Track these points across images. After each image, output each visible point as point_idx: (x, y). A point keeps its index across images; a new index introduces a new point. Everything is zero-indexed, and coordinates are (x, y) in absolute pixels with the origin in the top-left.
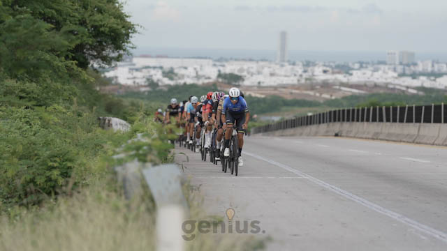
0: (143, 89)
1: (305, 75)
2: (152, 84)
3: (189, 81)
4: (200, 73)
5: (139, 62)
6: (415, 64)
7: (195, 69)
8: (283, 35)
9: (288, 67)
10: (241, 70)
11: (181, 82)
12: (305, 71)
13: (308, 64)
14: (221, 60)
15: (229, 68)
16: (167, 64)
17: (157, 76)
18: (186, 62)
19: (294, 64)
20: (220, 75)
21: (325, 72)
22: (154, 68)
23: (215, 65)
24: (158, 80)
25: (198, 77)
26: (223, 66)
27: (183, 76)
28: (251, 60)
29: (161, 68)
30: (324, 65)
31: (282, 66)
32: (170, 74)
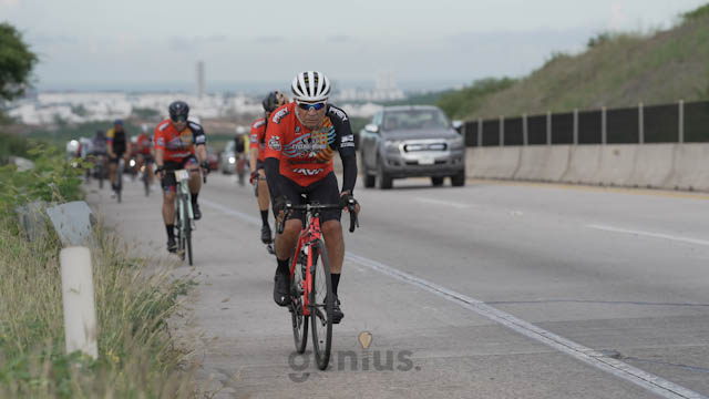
0: (52, 128)
1: (226, 108)
2: (60, 122)
3: (101, 118)
4: (114, 108)
5: (45, 99)
6: (338, 92)
7: (107, 106)
8: (200, 67)
9: (207, 100)
10: (157, 104)
11: (92, 119)
12: (225, 103)
13: (228, 96)
14: (134, 94)
15: (145, 102)
16: (76, 99)
17: (66, 113)
18: (97, 97)
19: (212, 95)
20: (135, 110)
21: (247, 103)
22: (62, 105)
23: (128, 99)
24: (68, 119)
25: (110, 113)
26: (136, 99)
27: (93, 113)
28: (166, 92)
29: (69, 105)
30: (246, 96)
31: (200, 97)
32: (79, 110)
